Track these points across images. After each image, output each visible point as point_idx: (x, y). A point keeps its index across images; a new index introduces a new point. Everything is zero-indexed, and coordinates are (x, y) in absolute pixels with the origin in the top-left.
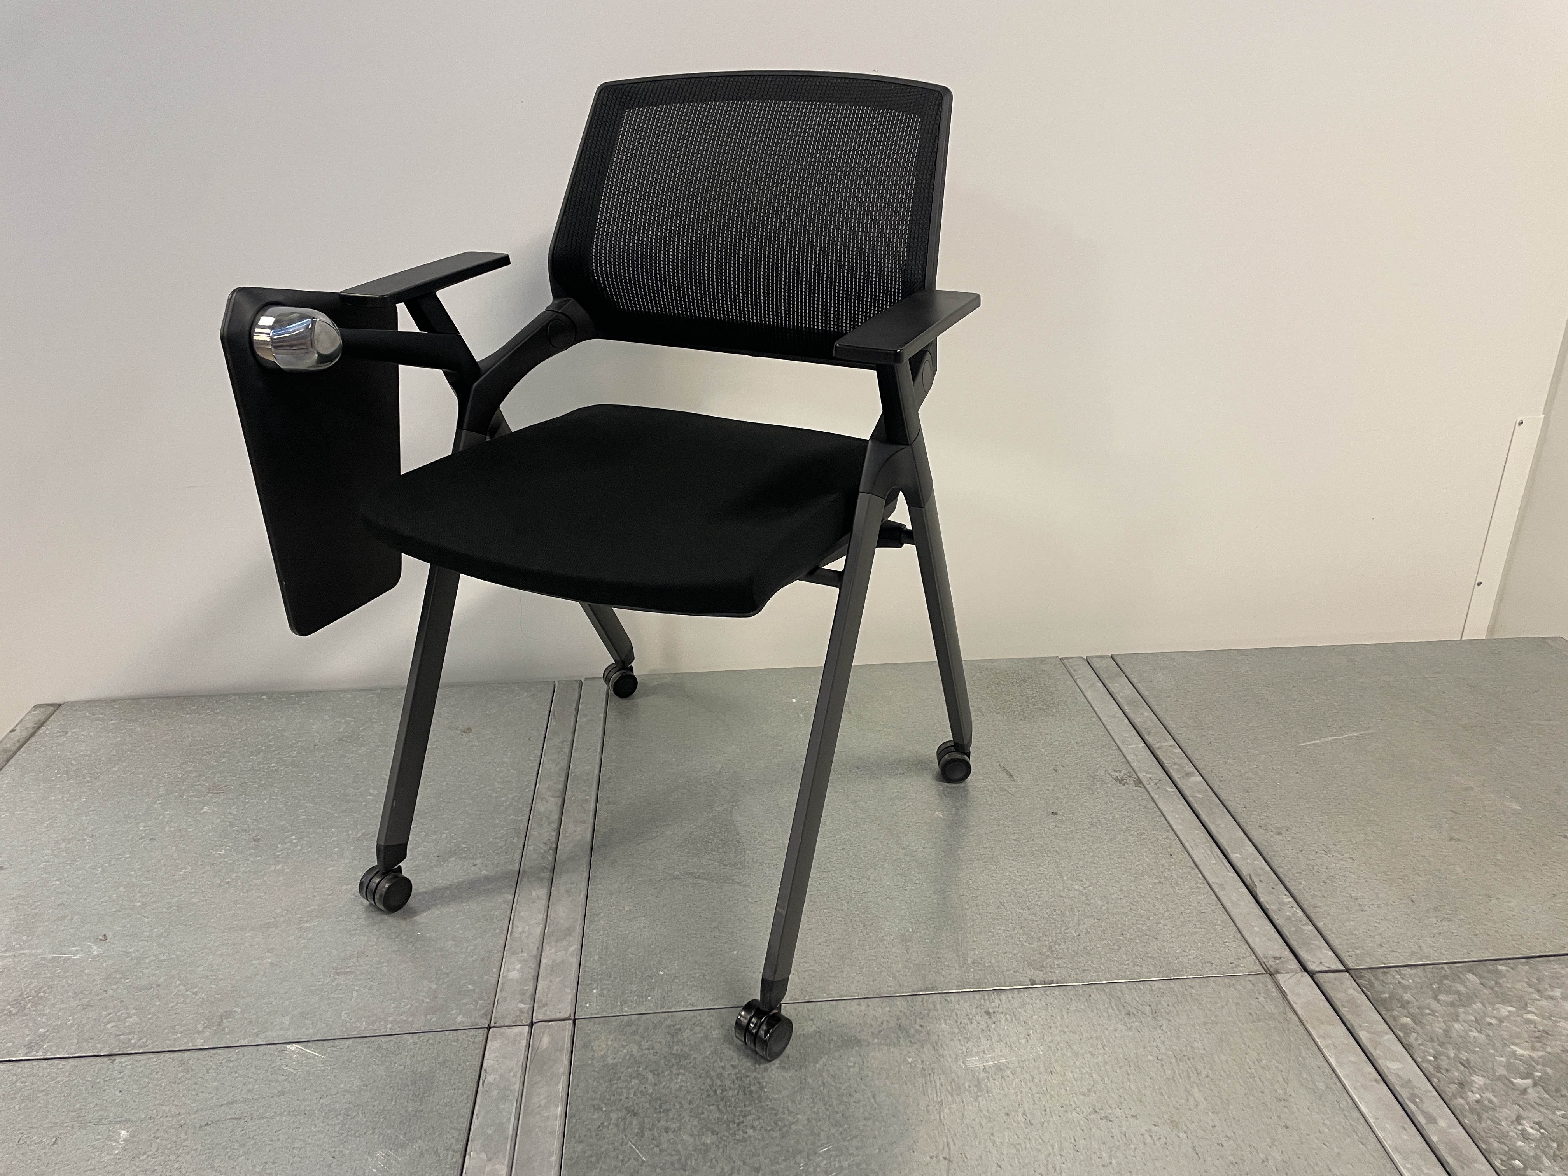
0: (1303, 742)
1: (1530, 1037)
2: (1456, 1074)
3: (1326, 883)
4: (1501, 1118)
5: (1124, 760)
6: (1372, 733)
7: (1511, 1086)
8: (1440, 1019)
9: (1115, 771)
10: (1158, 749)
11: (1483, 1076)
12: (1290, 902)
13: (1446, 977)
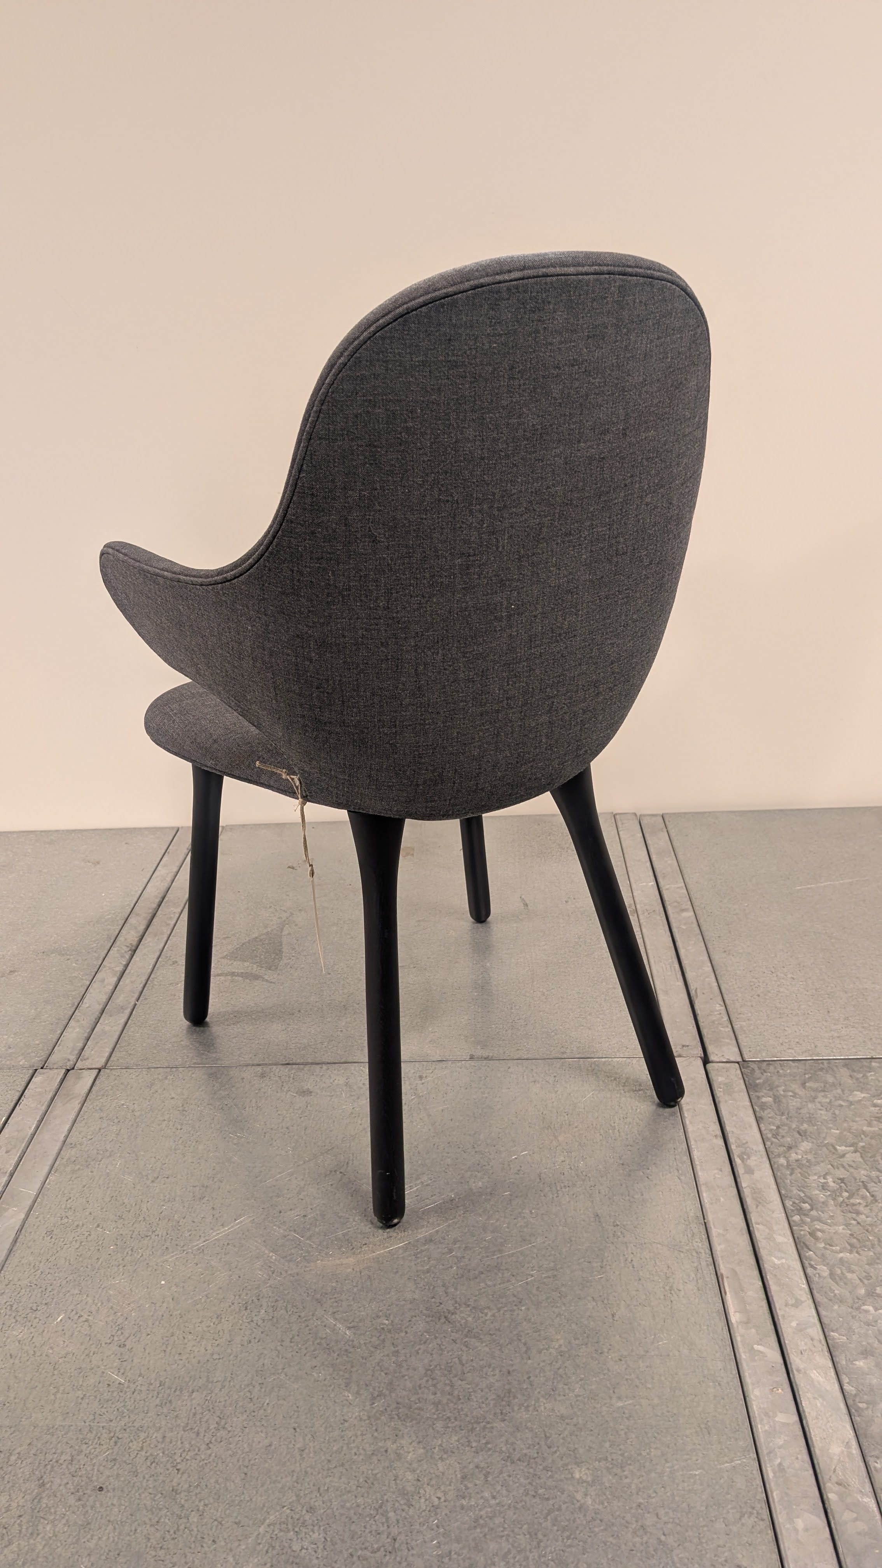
1: (871, 1116)
2: (789, 1139)
4: (810, 1173)
7: (832, 1150)
8: (798, 1100)
11: (813, 1143)
13: (821, 1069)
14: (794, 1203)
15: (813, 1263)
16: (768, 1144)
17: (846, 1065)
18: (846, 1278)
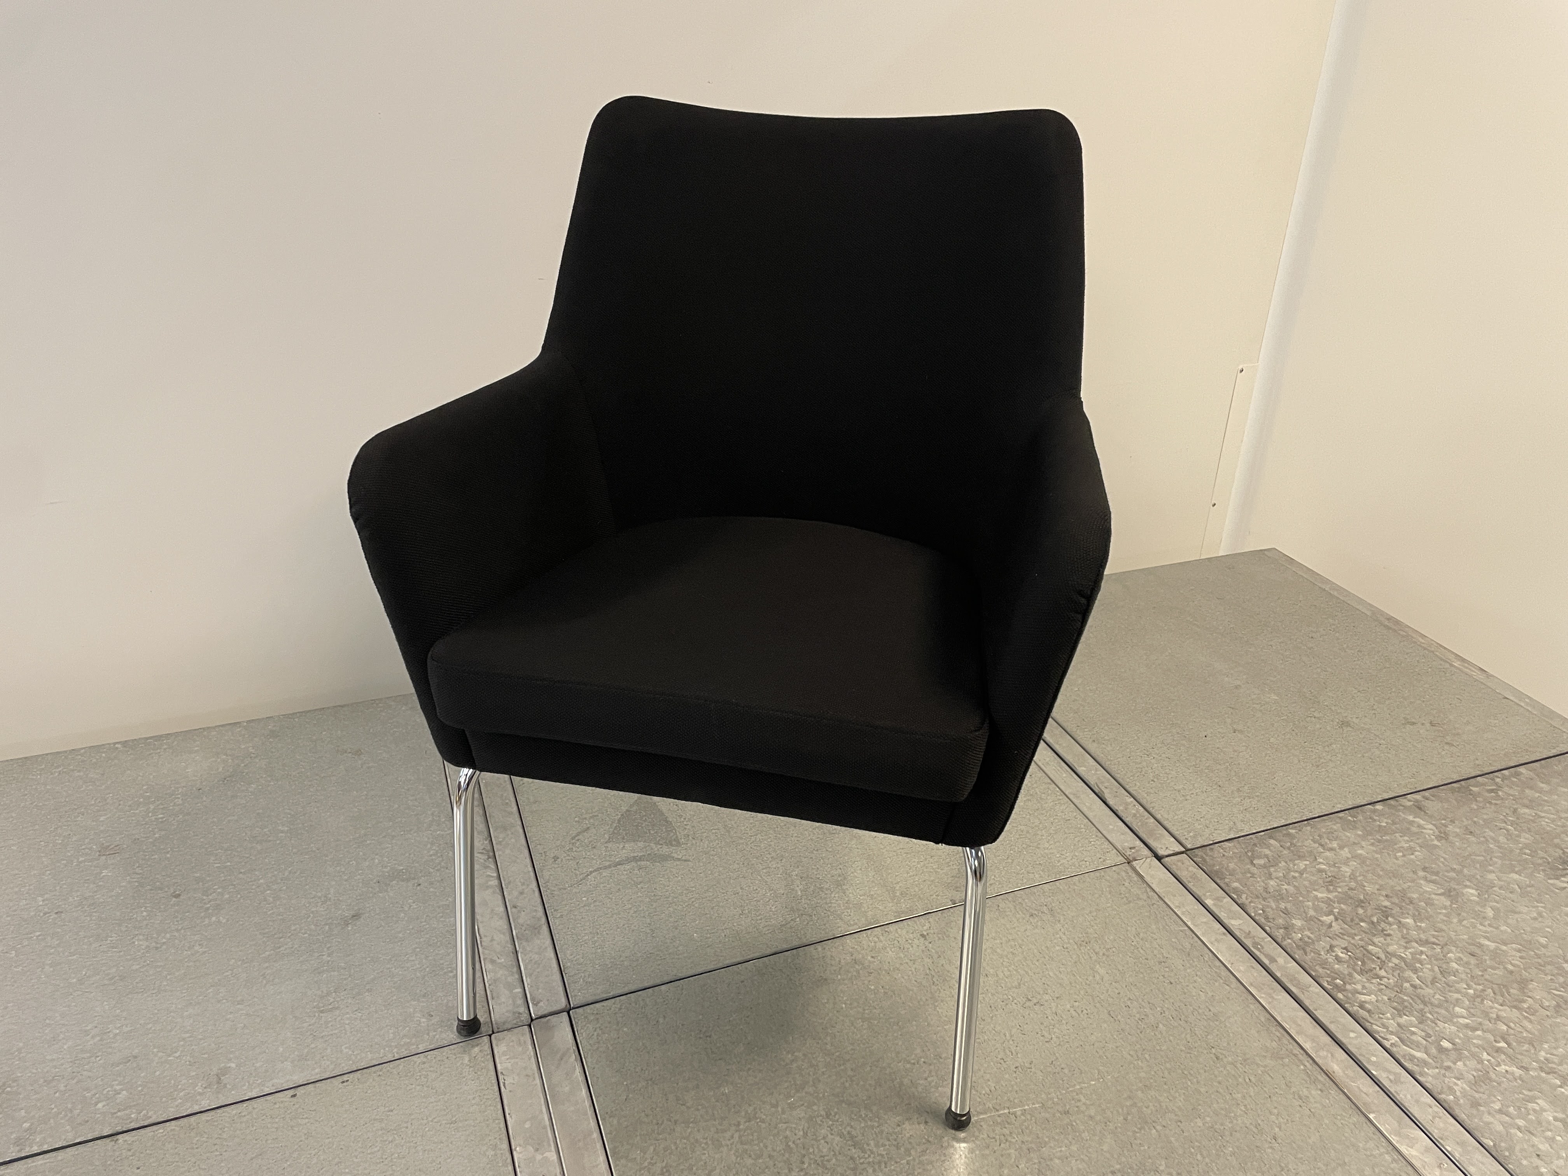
1: (1324, 883)
2: (1281, 921)
3: (1154, 782)
4: (1319, 949)
7: (1321, 923)
8: (1259, 879)
11: (1299, 919)
12: (1132, 801)
13: (1255, 845)
14: (1327, 981)
15: (1383, 1035)
16: (1267, 928)
17: (1271, 837)
18: (1413, 1041)
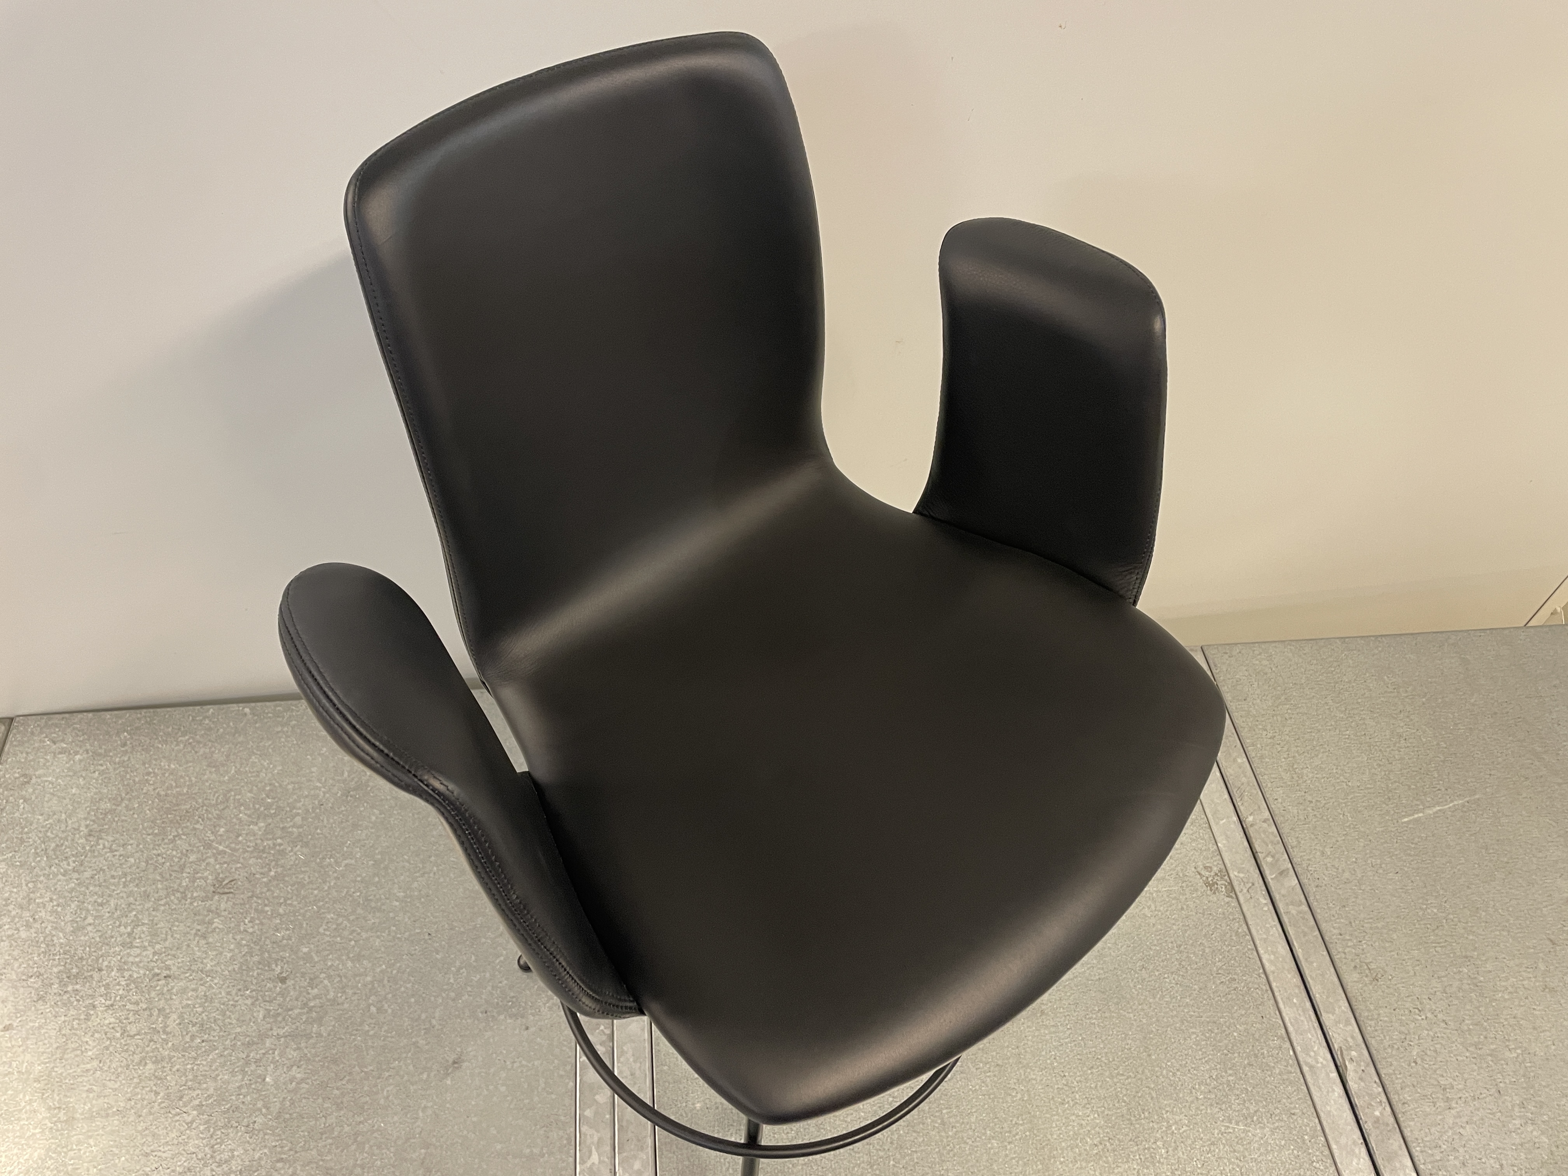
0: (1404, 816)
3: (1416, 1063)
5: (1215, 847)
6: (1478, 799)
9: (1206, 868)
10: (1252, 825)
12: (1379, 1093)
